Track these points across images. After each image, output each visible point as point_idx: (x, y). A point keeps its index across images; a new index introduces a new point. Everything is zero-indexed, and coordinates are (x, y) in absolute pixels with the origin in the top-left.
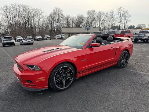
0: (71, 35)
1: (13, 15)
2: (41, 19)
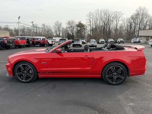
0: (150, 38)
1: (95, 20)
2: (119, 22)
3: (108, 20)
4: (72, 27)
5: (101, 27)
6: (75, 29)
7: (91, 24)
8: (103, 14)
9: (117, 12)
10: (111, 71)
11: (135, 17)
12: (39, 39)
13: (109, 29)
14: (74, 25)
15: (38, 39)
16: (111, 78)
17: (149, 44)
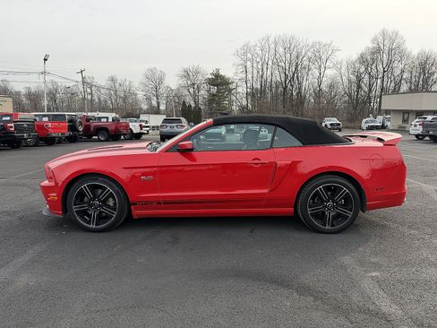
0: (411, 116)
3: (297, 66)
4: (196, 87)
5: (277, 87)
6: (202, 92)
7: (250, 76)
8: (281, 50)
9: (320, 43)
10: (320, 198)
11: (369, 57)
12: (103, 120)
13: (299, 92)
14: (200, 79)
15: (100, 118)
16: (321, 216)
17: (411, 132)
